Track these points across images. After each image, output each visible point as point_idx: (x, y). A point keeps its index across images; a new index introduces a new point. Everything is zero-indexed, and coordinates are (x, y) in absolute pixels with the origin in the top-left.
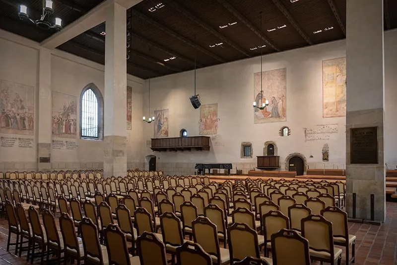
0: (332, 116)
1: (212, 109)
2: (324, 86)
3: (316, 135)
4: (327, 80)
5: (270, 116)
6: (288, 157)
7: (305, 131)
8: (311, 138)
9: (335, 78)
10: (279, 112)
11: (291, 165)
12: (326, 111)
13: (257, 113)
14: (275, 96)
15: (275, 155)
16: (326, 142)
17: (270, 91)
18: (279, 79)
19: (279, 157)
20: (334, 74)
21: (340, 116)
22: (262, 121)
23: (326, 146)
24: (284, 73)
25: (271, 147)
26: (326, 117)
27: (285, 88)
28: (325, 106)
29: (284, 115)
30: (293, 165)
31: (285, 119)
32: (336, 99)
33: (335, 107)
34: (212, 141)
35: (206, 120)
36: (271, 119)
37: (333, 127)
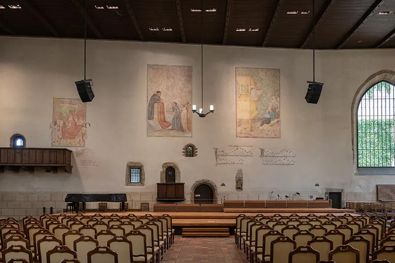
0: (247, 136)
1: (76, 107)
2: (237, 99)
3: (228, 158)
4: (240, 91)
5: (170, 127)
6: (194, 184)
7: (216, 152)
8: (224, 161)
9: (249, 90)
10: (182, 124)
11: (196, 196)
12: (239, 129)
13: (151, 122)
15: (176, 182)
16: (240, 167)
17: (170, 93)
18: (183, 79)
19: (183, 184)
20: (248, 85)
21: (255, 137)
22: (157, 134)
23: (240, 172)
24: (189, 72)
25: (170, 171)
26: (240, 137)
27: (191, 92)
28: (239, 123)
29: (190, 129)
30: (200, 196)
31: (190, 135)
32: (250, 116)
33: (250, 125)
34: (76, 158)
35: (64, 124)
36: (172, 132)
37: (247, 149)
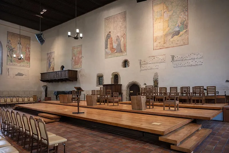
0: (161, 48)
1: (79, 49)
2: (154, 23)
3: (148, 65)
4: (156, 17)
5: (115, 51)
6: (128, 85)
7: (140, 63)
8: (145, 68)
9: (162, 14)
10: (121, 48)
11: (131, 92)
12: (155, 44)
13: (106, 50)
14: (119, 35)
15: (119, 84)
16: (156, 71)
17: (115, 31)
18: (121, 21)
19: (121, 85)
20: (161, 11)
21: (167, 48)
22: (110, 56)
23: (156, 75)
24: (124, 15)
25: (116, 77)
26: (156, 49)
27: (126, 27)
28: (155, 40)
29: (125, 51)
30: (132, 92)
31: (125, 54)
32: (163, 33)
33: (163, 40)
35: (75, 58)
36: (116, 54)
37: (161, 57)
